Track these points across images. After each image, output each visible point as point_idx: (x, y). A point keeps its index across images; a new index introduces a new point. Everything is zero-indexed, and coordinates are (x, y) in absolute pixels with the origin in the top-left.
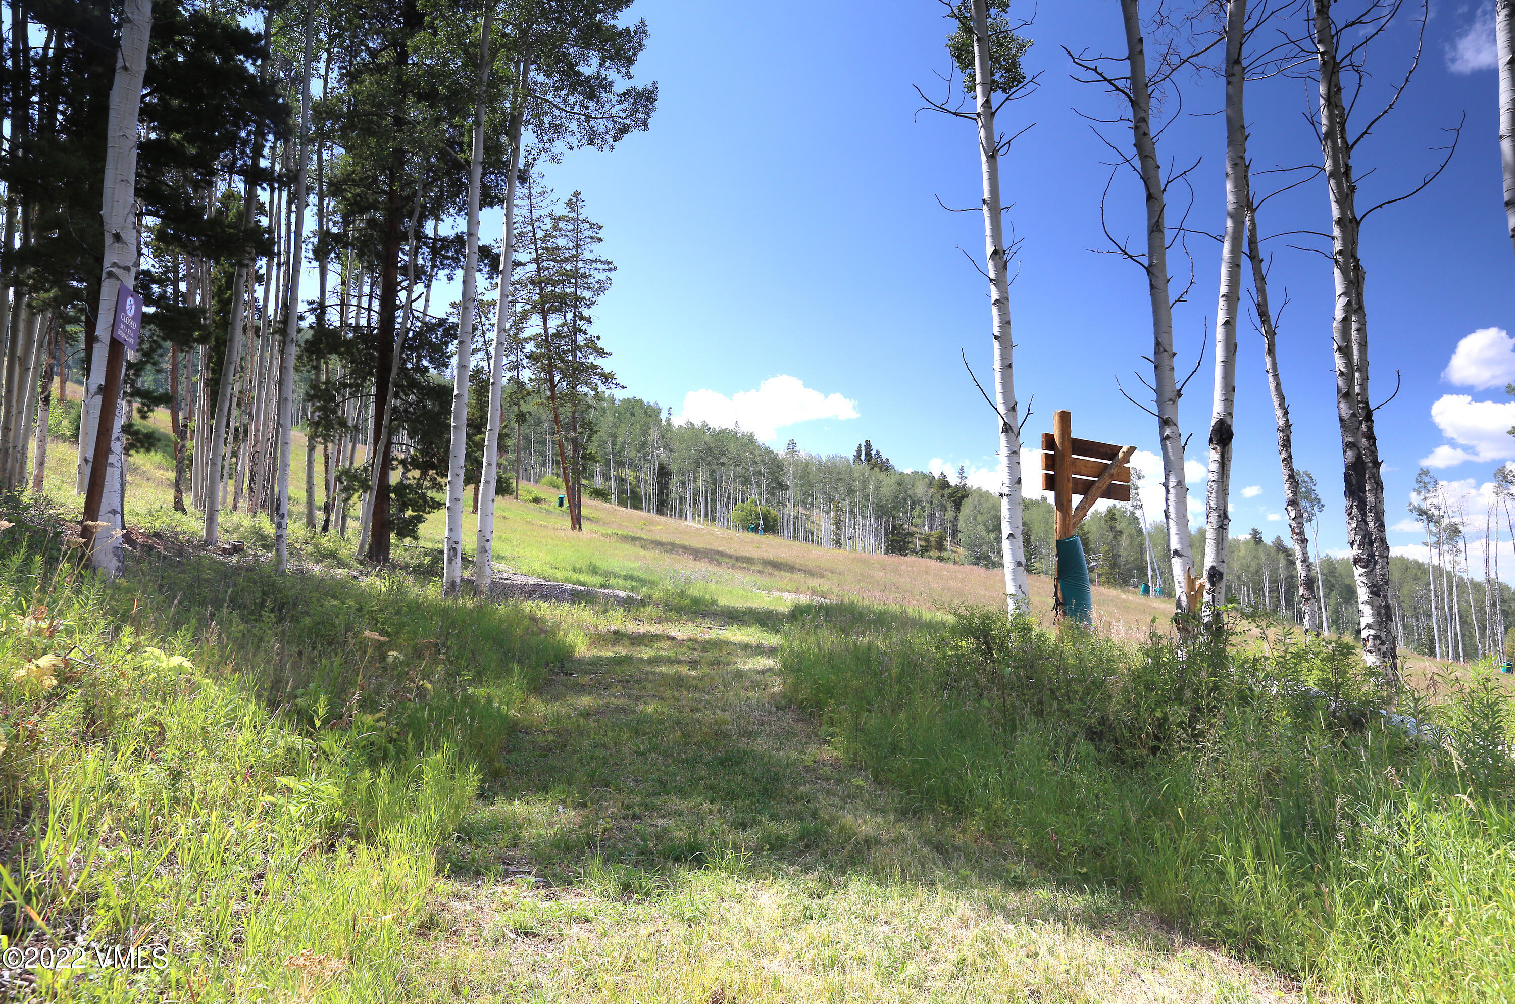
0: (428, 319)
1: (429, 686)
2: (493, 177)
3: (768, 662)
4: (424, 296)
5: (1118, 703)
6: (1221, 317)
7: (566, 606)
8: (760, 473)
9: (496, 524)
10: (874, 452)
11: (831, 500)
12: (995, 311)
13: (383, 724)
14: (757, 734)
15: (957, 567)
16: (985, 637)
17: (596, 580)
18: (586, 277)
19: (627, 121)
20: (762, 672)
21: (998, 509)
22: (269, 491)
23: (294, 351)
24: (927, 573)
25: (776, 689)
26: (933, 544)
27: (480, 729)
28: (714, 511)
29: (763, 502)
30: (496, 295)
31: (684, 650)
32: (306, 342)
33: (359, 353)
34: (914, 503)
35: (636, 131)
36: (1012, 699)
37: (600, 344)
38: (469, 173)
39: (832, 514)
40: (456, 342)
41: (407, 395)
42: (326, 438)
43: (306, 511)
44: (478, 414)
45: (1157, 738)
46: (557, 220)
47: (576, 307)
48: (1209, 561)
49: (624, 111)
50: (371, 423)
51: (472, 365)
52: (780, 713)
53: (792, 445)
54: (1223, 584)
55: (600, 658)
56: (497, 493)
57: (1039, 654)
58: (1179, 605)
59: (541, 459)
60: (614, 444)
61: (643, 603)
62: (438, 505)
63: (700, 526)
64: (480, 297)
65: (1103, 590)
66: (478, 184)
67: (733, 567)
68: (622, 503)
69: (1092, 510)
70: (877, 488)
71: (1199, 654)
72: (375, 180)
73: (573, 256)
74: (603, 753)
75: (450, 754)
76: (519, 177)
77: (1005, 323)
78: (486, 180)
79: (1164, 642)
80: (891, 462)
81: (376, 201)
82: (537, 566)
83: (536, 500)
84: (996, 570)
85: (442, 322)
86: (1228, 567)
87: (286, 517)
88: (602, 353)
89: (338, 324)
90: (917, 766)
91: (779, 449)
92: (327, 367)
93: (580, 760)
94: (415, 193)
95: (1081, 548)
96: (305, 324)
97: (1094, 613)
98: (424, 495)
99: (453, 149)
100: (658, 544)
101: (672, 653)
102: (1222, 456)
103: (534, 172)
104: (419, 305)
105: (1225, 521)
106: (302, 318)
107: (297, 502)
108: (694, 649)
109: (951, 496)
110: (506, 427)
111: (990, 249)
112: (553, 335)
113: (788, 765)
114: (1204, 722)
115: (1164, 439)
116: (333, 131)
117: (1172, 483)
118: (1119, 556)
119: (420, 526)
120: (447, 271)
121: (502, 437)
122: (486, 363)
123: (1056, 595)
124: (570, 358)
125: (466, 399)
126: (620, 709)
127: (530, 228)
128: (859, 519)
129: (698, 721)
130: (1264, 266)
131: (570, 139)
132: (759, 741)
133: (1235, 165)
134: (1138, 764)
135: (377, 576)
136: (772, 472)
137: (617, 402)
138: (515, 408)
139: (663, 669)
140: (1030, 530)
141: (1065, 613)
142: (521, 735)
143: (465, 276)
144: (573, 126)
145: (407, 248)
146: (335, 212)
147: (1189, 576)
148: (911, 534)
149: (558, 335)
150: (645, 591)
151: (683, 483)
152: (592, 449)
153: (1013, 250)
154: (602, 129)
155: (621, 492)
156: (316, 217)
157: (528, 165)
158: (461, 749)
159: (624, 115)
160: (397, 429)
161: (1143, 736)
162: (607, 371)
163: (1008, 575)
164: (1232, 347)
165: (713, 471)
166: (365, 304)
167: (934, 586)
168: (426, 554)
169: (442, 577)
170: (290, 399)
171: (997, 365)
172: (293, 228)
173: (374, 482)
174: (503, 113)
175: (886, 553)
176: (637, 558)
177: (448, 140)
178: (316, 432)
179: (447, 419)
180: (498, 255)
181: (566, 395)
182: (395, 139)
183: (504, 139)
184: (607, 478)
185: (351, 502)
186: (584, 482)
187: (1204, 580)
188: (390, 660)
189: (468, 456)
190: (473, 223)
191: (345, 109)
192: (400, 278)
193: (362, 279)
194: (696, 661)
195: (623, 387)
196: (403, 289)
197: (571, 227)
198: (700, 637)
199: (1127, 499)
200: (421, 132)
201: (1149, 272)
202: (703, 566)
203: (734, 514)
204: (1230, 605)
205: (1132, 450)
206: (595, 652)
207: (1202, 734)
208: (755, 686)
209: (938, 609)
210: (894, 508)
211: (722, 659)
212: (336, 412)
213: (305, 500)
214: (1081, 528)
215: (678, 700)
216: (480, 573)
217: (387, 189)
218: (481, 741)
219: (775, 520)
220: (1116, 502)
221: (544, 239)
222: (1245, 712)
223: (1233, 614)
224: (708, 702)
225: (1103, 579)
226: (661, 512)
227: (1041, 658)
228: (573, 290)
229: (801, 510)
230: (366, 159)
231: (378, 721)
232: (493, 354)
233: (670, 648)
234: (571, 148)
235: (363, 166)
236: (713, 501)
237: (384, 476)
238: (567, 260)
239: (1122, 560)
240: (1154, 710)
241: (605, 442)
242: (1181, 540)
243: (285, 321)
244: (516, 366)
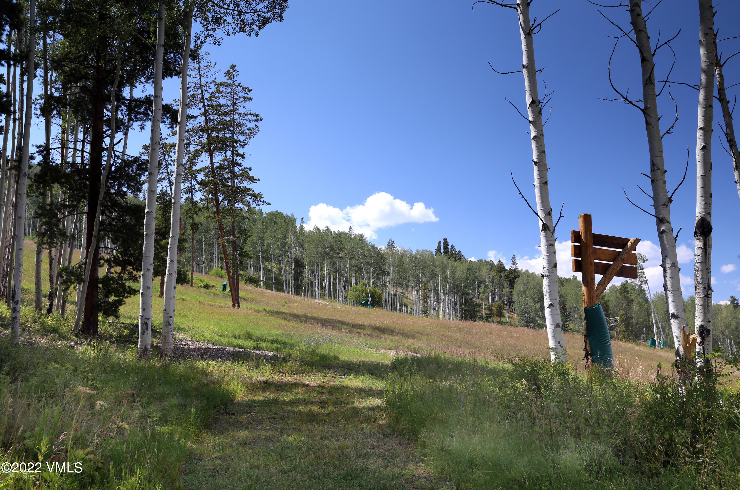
0: (126, 157)
1: (127, 426)
2: (172, 55)
3: (377, 402)
4: (123, 141)
5: (635, 428)
6: (699, 144)
7: (229, 363)
8: (368, 264)
9: (177, 305)
10: (450, 247)
11: (420, 282)
12: (534, 145)
13: (91, 456)
14: (371, 455)
15: (512, 329)
16: (535, 380)
17: (250, 344)
18: (241, 126)
19: (268, 15)
20: (373, 409)
21: (541, 286)
22: (7, 285)
23: (26, 182)
24: (491, 333)
25: (383, 422)
26: (495, 312)
27: (165, 457)
28: (335, 292)
29: (371, 284)
30: (175, 139)
31: (315, 394)
32: (36, 175)
33: (75, 182)
34: (480, 283)
35: (274, 22)
36: (556, 425)
37: (251, 173)
38: (155, 54)
39: (421, 292)
40: (147, 173)
41: (111, 213)
42: (51, 245)
43: (35, 298)
44: (163, 225)
45: (667, 454)
46: (219, 85)
47: (234, 147)
48: (698, 322)
49: (265, 7)
50: (84, 234)
51: (159, 190)
52: (386, 439)
53: (391, 244)
54: (710, 338)
55: (254, 401)
56: (177, 282)
57: (576, 391)
58: (678, 354)
59: (209, 256)
60: (262, 245)
61: (285, 360)
62: (134, 292)
63: (326, 303)
64: (164, 141)
65: (621, 343)
66: (161, 61)
67: (350, 332)
68: (269, 287)
69: (610, 285)
70: (453, 272)
71: (696, 390)
72: (86, 58)
73: (231, 111)
74: (256, 472)
75: (142, 477)
76: (191, 56)
77: (542, 153)
78: (166, 58)
79: (668, 382)
80: (463, 253)
81: (87, 73)
82: (208, 334)
83: (207, 287)
84: (541, 331)
85: (136, 159)
86: (714, 325)
87: (20, 303)
88: (252, 180)
89: (59, 162)
90: (488, 477)
91: (382, 247)
92: (51, 193)
93: (240, 478)
94: (115, 68)
95: (603, 313)
96: (34, 162)
97: (616, 362)
98: (124, 285)
99: (143, 35)
100: (295, 317)
101: (306, 397)
102: (705, 244)
103: (202, 52)
104: (119, 148)
105: (710, 292)
106: (32, 158)
107: (28, 291)
108: (323, 393)
109: (507, 277)
110: (184, 234)
111: (529, 101)
112: (217, 167)
113: (393, 479)
114: (702, 443)
115: (661, 233)
116: (54, 23)
117: (668, 265)
118: (632, 318)
119: (121, 307)
120: (140, 123)
121: (181, 241)
122: (169, 189)
123: (586, 348)
124: (230, 184)
125: (154, 214)
126: (269, 439)
127: (199, 91)
128: (441, 295)
129: (327, 447)
130: (730, 106)
131: (227, 28)
132: (371, 460)
133: (706, 34)
134: (655, 474)
135: (88, 345)
136: (377, 262)
137: (264, 215)
138: (190, 220)
139: (300, 408)
140: (565, 300)
141: (593, 361)
142: (195, 461)
143: (153, 126)
144: (229, 19)
145: (110, 107)
146: (56, 81)
147: (684, 333)
148: (479, 306)
149: (221, 167)
150: (286, 351)
151: (313, 272)
152: (247, 248)
153: (546, 100)
154: (250, 21)
155: (268, 279)
156: (42, 85)
157: (198, 47)
158: (151, 473)
159: (265, 11)
160: (104, 237)
161: (656, 453)
162: (257, 192)
163: (550, 334)
164: (708, 165)
165: (334, 263)
166: (79, 147)
167: (497, 343)
168: (125, 328)
169: (137, 345)
170: (23, 216)
171: (536, 182)
172: (25, 93)
173: (86, 276)
174: (179, 10)
175: (461, 319)
176: (280, 327)
177: (139, 29)
178: (42, 240)
179: (141, 229)
180: (177, 111)
181: (227, 210)
182: (100, 29)
183: (180, 28)
184: (257, 269)
185: (69, 291)
186: (241, 272)
187: (695, 335)
188: (98, 407)
189: (156, 256)
190: (158, 89)
191: (63, 7)
192: (105, 128)
193: (77, 129)
194: (324, 402)
195: (268, 204)
196: (108, 136)
197: (229, 90)
198: (327, 384)
199: (635, 277)
200: (119, 24)
201: (644, 113)
202: (328, 332)
203: (350, 293)
204: (717, 354)
205: (637, 241)
206: (250, 397)
207: (701, 451)
208: (368, 419)
209: (499, 360)
210: (466, 286)
211: (343, 400)
212: (58, 226)
213: (34, 290)
214: (603, 299)
215: (312, 432)
216: (165, 341)
217: (94, 64)
218: (166, 466)
219: (380, 297)
220: (628, 279)
221: (210, 99)
222: (733, 435)
223: (720, 360)
224: (334, 432)
225: (621, 335)
226: (297, 293)
227: (577, 395)
228: (231, 135)
229: (399, 289)
230: (79, 43)
231: (87, 454)
232: (174, 181)
233: (305, 393)
234: (228, 35)
235: (77, 49)
236: (335, 284)
237: (94, 271)
238: (226, 114)
239: (634, 321)
240: (663, 433)
241: (256, 244)
242: (677, 306)
243: (20, 160)
244: (191, 190)
